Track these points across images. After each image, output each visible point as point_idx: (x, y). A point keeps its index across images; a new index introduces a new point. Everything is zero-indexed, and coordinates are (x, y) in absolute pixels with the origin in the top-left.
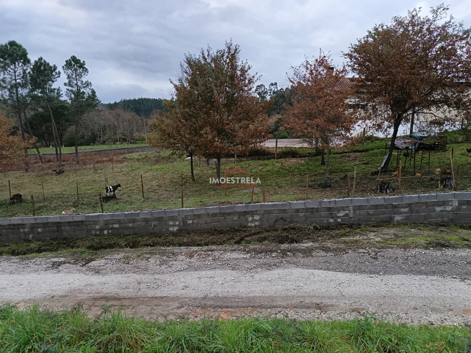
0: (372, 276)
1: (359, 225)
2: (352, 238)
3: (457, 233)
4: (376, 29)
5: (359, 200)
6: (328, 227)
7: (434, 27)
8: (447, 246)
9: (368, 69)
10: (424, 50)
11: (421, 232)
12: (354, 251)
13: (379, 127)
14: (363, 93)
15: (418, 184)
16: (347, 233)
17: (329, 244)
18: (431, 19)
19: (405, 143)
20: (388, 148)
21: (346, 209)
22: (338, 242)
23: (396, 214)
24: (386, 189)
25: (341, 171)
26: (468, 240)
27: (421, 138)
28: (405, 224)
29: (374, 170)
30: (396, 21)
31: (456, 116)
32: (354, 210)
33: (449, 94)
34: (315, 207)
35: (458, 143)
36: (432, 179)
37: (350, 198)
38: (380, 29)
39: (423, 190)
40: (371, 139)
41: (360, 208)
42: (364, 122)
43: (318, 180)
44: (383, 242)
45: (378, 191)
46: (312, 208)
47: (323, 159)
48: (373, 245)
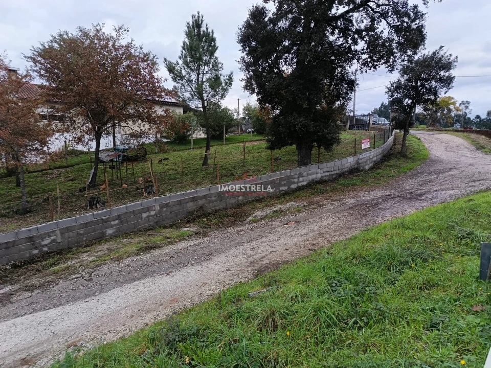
0: (87, 300)
1: (69, 249)
2: (62, 266)
3: (161, 234)
4: (61, 35)
5: (66, 221)
6: (32, 261)
7: (119, 45)
8: (155, 247)
9: (58, 77)
10: (113, 65)
11: (132, 241)
12: (66, 279)
13: (79, 140)
14: (56, 102)
15: (126, 194)
16: (57, 261)
17: (34, 281)
18: (115, 36)
19: (109, 156)
20: (93, 162)
21: (51, 234)
22: (47, 275)
23: (107, 228)
24: (96, 204)
25: (44, 191)
26: (169, 238)
27: (124, 150)
28: (117, 236)
29: (82, 186)
30: (81, 31)
31: (149, 129)
32: (62, 234)
33: (141, 110)
34: (11, 240)
35: (156, 153)
36: (138, 189)
37: (54, 222)
38: (65, 37)
39: (131, 200)
40: (74, 153)
41: (68, 229)
42: (63, 135)
43: (13, 206)
44: (98, 260)
45: (88, 207)
46: (6, 243)
47: (18, 179)
48: (87, 266)
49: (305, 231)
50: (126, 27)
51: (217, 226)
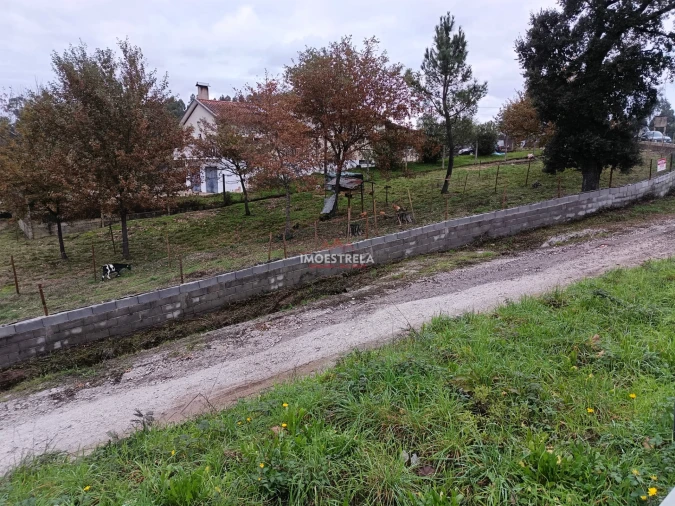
19: (351, 182)
24: (357, 231)
49: (627, 251)
50: (369, 38)
51: (525, 249)
